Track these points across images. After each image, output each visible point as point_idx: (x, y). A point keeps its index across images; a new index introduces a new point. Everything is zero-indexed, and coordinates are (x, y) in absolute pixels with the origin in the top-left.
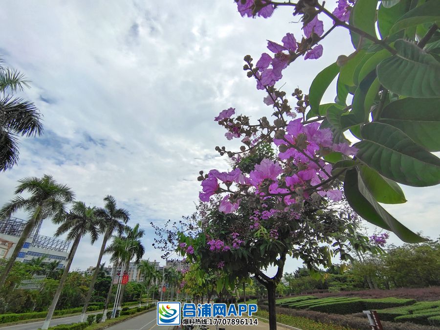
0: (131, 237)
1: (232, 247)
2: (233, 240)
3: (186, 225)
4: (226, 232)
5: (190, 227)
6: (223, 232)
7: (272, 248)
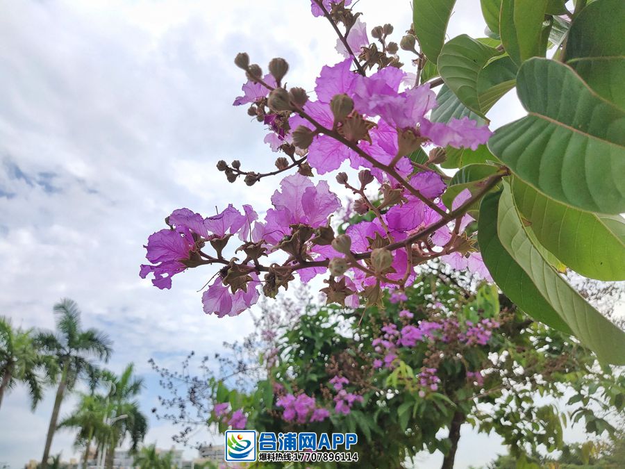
0: (115, 395)
1: (333, 411)
2: (335, 394)
3: (230, 362)
4: (321, 376)
5: (239, 367)
6: (314, 378)
7: (425, 413)
